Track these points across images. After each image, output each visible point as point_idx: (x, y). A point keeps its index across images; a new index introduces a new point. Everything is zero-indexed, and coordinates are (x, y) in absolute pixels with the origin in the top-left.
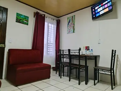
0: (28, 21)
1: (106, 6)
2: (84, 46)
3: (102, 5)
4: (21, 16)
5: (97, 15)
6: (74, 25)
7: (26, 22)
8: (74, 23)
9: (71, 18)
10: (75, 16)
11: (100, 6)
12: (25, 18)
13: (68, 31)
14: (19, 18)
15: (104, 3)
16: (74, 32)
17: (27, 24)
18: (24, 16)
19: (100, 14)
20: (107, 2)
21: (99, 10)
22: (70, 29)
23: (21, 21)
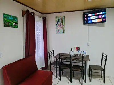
0: (17, 23)
1: (100, 17)
2: (75, 47)
3: (96, 14)
4: (9, 17)
5: (89, 22)
6: (64, 26)
7: (15, 24)
8: (63, 24)
9: (60, 18)
10: (64, 16)
11: (94, 15)
12: (14, 19)
13: (57, 31)
14: (7, 20)
15: (98, 14)
16: (64, 33)
17: (17, 27)
18: (13, 17)
19: (93, 22)
20: (101, 13)
21: (92, 18)
22: (59, 28)
23: (10, 24)
